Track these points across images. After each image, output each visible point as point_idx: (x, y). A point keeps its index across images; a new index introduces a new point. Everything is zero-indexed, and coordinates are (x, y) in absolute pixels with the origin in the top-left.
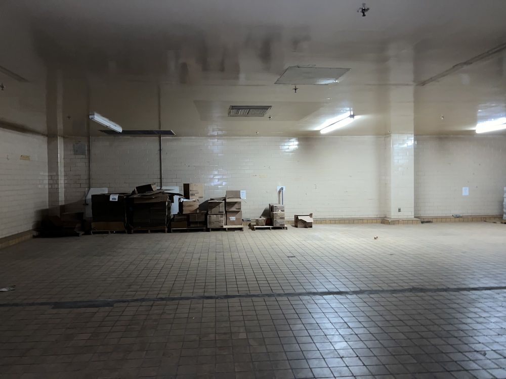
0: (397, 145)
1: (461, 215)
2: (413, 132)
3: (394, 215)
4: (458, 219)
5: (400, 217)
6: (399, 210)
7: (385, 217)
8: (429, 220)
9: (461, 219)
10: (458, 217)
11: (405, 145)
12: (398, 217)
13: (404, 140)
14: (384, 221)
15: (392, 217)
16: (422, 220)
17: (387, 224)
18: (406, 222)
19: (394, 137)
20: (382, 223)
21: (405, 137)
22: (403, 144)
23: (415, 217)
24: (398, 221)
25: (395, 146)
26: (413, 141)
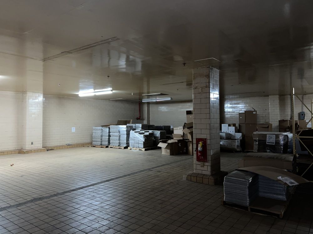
0: (31, 100)
1: (71, 144)
2: (42, 92)
3: (28, 147)
4: (69, 146)
5: (32, 148)
6: (32, 143)
7: (22, 149)
8: (52, 148)
9: (71, 146)
10: (69, 145)
11: (37, 100)
12: (31, 148)
13: (36, 97)
14: (21, 152)
15: (27, 149)
16: (48, 149)
17: (23, 153)
18: (37, 151)
19: (29, 94)
20: (19, 153)
21: (37, 95)
22: (35, 99)
23: (43, 147)
24: (31, 151)
25: (29, 100)
26: (42, 98)
